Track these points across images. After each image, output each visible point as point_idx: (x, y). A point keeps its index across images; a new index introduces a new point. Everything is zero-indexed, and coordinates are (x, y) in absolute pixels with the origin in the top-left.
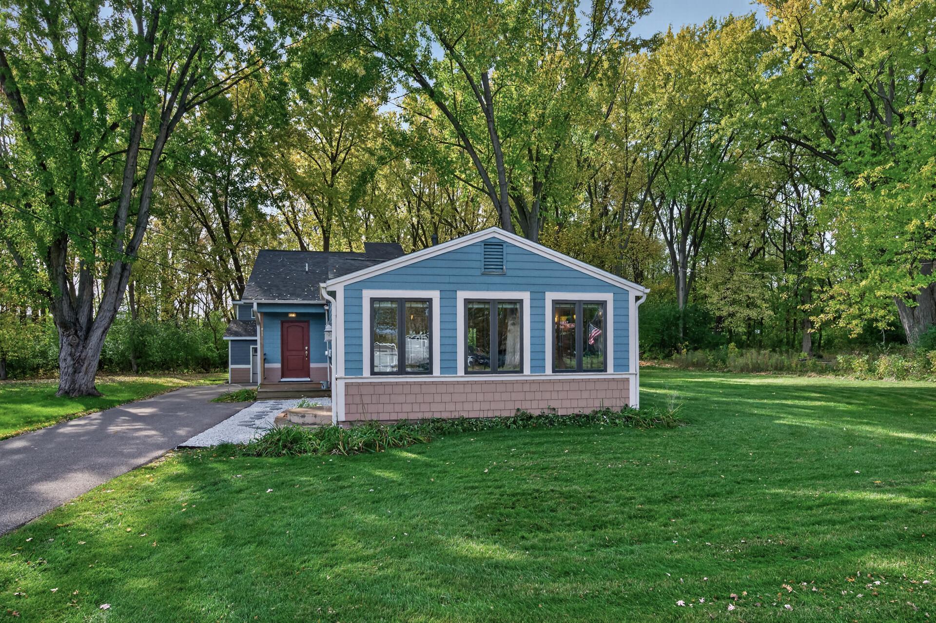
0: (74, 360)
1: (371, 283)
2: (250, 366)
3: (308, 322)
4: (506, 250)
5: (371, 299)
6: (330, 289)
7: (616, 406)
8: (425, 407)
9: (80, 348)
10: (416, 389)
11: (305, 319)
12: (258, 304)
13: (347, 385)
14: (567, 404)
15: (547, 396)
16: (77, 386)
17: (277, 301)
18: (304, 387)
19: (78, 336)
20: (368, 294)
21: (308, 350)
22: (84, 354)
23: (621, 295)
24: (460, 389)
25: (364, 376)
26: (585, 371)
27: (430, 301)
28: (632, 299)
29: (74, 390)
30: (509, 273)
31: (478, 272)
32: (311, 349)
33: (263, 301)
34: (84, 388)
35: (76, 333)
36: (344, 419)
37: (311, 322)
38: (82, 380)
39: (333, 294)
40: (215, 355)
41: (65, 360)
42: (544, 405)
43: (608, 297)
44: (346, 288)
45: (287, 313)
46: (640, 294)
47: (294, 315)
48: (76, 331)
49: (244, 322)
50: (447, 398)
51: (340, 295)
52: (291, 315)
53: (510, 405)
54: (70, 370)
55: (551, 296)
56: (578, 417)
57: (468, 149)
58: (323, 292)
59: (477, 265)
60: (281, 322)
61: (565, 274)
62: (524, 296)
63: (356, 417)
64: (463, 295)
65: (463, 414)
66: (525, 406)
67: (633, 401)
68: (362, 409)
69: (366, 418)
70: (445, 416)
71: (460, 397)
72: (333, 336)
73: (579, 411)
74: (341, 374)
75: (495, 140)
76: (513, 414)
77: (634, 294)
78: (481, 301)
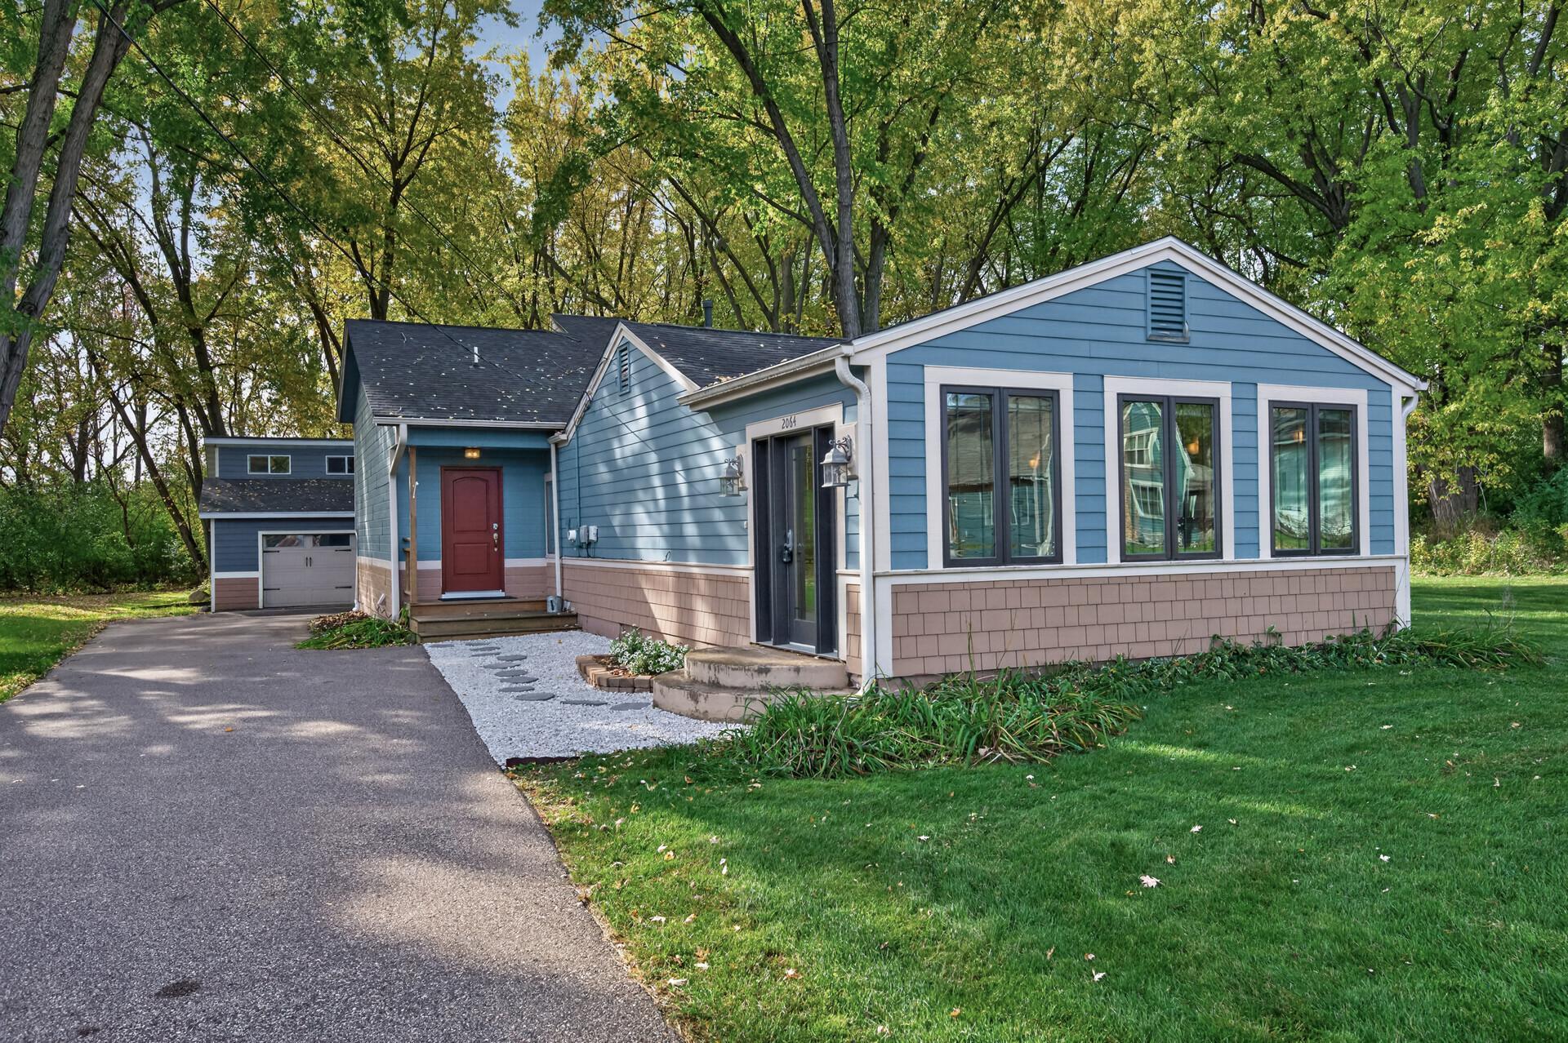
1: (943, 350)
2: (258, 574)
3: (498, 471)
4: (1191, 289)
5: (942, 386)
6: (857, 361)
8: (1048, 638)
10: (1031, 598)
11: (495, 463)
12: (411, 428)
13: (897, 591)
14: (1295, 623)
15: (1262, 606)
17: (451, 422)
18: (502, 611)
20: (936, 376)
21: (500, 531)
23: (1379, 390)
24: (1111, 592)
25: (931, 568)
26: (1325, 553)
27: (1054, 395)
28: (1397, 402)
30: (1196, 339)
31: (1140, 336)
32: (507, 529)
33: (422, 421)
36: (890, 674)
37: (505, 470)
39: (860, 371)
40: (124, 555)
42: (1258, 626)
43: (1355, 396)
44: (893, 361)
45: (464, 449)
46: (1409, 392)
47: (475, 455)
49: (235, 482)
50: (1088, 616)
51: (878, 374)
52: (469, 455)
53: (1201, 629)
55: (1268, 392)
56: (1324, 649)
57: (778, 131)
58: (842, 369)
59: (1138, 319)
60: (445, 469)
61: (1291, 346)
62: (1221, 390)
63: (912, 668)
64: (1115, 385)
65: (1120, 651)
66: (1227, 630)
67: (1404, 613)
68: (927, 646)
69: (936, 667)
70: (1084, 656)
71: (1108, 614)
72: (862, 471)
73: (1317, 639)
74: (884, 565)
75: (837, 115)
76: (1205, 648)
77: (1399, 391)
78: (1147, 399)
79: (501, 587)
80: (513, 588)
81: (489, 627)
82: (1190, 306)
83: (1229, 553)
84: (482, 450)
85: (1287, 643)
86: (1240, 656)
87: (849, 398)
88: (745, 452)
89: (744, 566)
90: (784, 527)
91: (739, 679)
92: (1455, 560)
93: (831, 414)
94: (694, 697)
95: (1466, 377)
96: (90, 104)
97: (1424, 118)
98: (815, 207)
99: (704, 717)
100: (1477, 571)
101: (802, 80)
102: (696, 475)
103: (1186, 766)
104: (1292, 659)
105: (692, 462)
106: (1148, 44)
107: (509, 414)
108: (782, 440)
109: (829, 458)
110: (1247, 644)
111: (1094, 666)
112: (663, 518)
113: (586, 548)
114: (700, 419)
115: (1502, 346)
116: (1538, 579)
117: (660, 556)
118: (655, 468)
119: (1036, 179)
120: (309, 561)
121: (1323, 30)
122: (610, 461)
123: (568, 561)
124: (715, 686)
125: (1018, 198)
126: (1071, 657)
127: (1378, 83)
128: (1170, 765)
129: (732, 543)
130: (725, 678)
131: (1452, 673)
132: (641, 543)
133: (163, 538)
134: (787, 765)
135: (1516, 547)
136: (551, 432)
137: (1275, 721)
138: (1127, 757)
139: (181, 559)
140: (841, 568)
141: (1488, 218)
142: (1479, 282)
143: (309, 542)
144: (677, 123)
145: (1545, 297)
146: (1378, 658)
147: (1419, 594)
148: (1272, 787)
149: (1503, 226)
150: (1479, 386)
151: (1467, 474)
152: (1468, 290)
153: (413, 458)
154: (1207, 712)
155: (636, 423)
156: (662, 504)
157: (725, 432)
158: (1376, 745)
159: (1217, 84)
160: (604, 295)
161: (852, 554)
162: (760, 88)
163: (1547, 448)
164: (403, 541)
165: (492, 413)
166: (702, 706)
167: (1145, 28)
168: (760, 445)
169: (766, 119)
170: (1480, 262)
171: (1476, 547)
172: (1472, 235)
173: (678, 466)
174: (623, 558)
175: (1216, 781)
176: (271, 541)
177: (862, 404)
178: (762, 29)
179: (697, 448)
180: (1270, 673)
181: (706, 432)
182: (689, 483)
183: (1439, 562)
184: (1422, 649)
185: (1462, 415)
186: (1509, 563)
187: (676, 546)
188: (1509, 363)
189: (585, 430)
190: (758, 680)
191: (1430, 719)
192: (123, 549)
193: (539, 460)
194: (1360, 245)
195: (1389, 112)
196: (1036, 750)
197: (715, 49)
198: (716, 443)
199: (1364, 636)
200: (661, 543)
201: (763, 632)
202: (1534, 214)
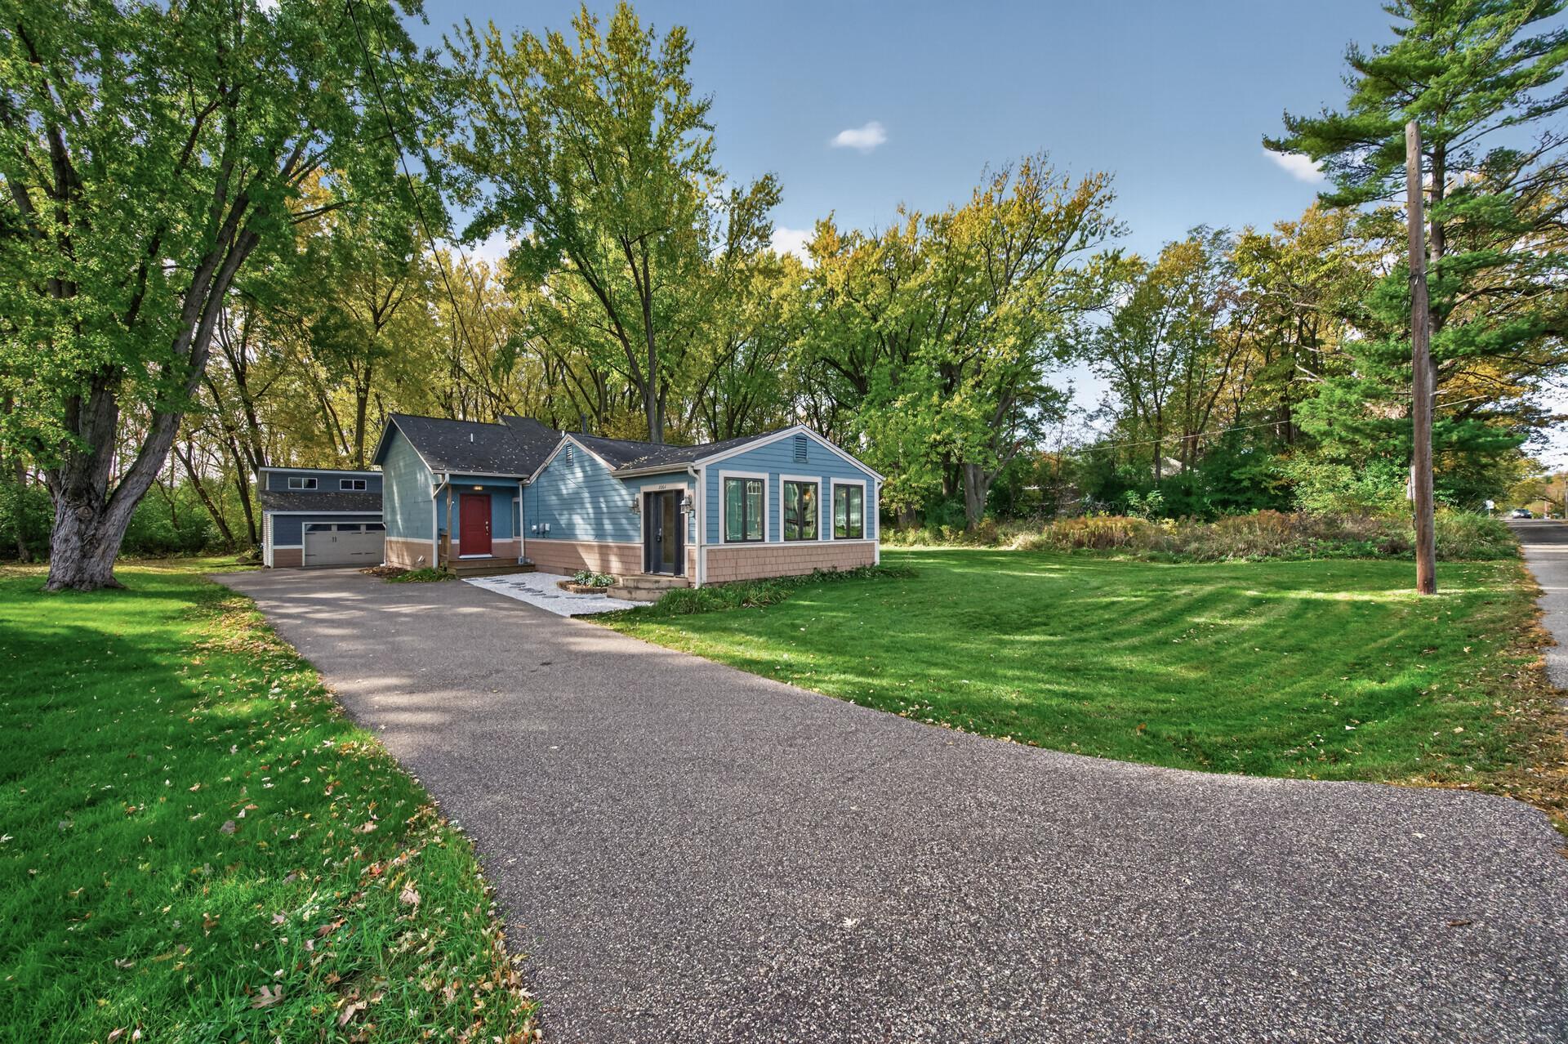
0: (83, 541)
1: (725, 464)
2: (303, 547)
3: (490, 497)
4: (809, 443)
5: (725, 478)
6: (696, 468)
7: (868, 562)
9: (95, 524)
10: (753, 554)
11: (489, 493)
12: (451, 476)
13: (709, 552)
14: (842, 563)
15: (831, 557)
16: (86, 576)
17: (471, 473)
18: (496, 564)
19: (92, 508)
20: (723, 474)
21: (490, 525)
22: (101, 532)
23: (870, 480)
24: (781, 553)
25: (720, 544)
26: (852, 539)
27: (762, 481)
28: (876, 486)
29: (82, 582)
30: (810, 462)
31: (791, 460)
32: (493, 525)
33: (457, 472)
34: (97, 578)
35: (89, 504)
36: (706, 582)
37: (494, 497)
38: (95, 566)
39: (696, 472)
41: (66, 540)
42: (829, 564)
43: (863, 482)
44: (708, 468)
45: (474, 487)
46: (880, 481)
47: (479, 489)
48: (90, 501)
49: (281, 493)
50: (773, 561)
51: (703, 473)
52: (476, 489)
53: (810, 566)
54: (76, 555)
55: (834, 480)
56: (850, 572)
57: (621, 336)
58: (690, 471)
59: (791, 454)
60: (462, 495)
61: (840, 464)
62: (819, 480)
63: (714, 580)
64: (783, 478)
65: (783, 573)
66: (819, 566)
67: (877, 560)
68: (718, 572)
69: (721, 579)
70: (772, 575)
71: (781, 560)
72: (697, 509)
73: (849, 569)
74: (704, 542)
75: (650, 331)
76: (812, 572)
77: (877, 481)
78: (792, 483)
79: (489, 552)
80: (496, 552)
81: (475, 572)
82: (809, 449)
83: (820, 538)
84: (484, 487)
85: (839, 570)
86: (823, 575)
87: (692, 481)
88: (640, 497)
89: (639, 542)
90: (657, 527)
91: (647, 585)
92: (904, 540)
93: (682, 486)
94: (630, 593)
95: (910, 463)
96: (225, 283)
97: (897, 347)
98: (636, 372)
99: (635, 599)
100: (912, 544)
101: (632, 314)
102: (612, 504)
103: (808, 606)
104: (840, 576)
105: (610, 499)
106: (785, 305)
107: (499, 469)
108: (657, 494)
109: (683, 503)
110: (825, 570)
111: (775, 579)
112: (593, 521)
113: (543, 534)
114: (614, 481)
115: (923, 452)
116: (933, 548)
117: (591, 538)
118: (587, 500)
119: (730, 357)
120: (335, 539)
121: (858, 306)
122: (559, 494)
123: (527, 540)
124: (637, 588)
125: (722, 364)
126: (767, 575)
127: (879, 333)
128: (804, 606)
129: (632, 533)
130: (640, 585)
131: (891, 579)
132: (578, 532)
133: (202, 524)
134: (681, 611)
135: (927, 534)
136: (522, 479)
137: (835, 594)
138: (791, 605)
139: (217, 537)
140: (686, 543)
141: (920, 398)
142: (915, 424)
143: (334, 528)
144: (572, 328)
145: (938, 433)
146: (868, 574)
147: (882, 554)
148: (833, 610)
149: (925, 402)
150: (913, 468)
151: (908, 504)
152: (911, 427)
153: (450, 491)
154: (815, 592)
155: (575, 478)
156: (592, 516)
157: (628, 488)
158: (863, 599)
159: (814, 324)
160: (493, 390)
161: (691, 539)
162: (612, 314)
163: (944, 491)
164: (440, 530)
165: (490, 468)
166: (634, 595)
167: (784, 298)
168: (647, 495)
169: (614, 328)
170: (915, 416)
171: (911, 535)
172: (914, 404)
173: (602, 500)
174: (569, 539)
175: (819, 609)
176: (315, 528)
177: (697, 484)
178: (613, 287)
179: (613, 493)
180: (833, 581)
181: (617, 487)
182: (608, 507)
183: (898, 540)
184: (882, 572)
185: (908, 480)
186: (924, 541)
187: (600, 533)
188: (925, 459)
189: (542, 479)
190: (657, 585)
191: (881, 592)
192: (170, 531)
193: (514, 492)
194: (870, 403)
195: (883, 343)
196: (762, 603)
197: (589, 292)
198: (624, 492)
199: (864, 568)
200: (592, 532)
201: (647, 569)
202: (935, 399)
